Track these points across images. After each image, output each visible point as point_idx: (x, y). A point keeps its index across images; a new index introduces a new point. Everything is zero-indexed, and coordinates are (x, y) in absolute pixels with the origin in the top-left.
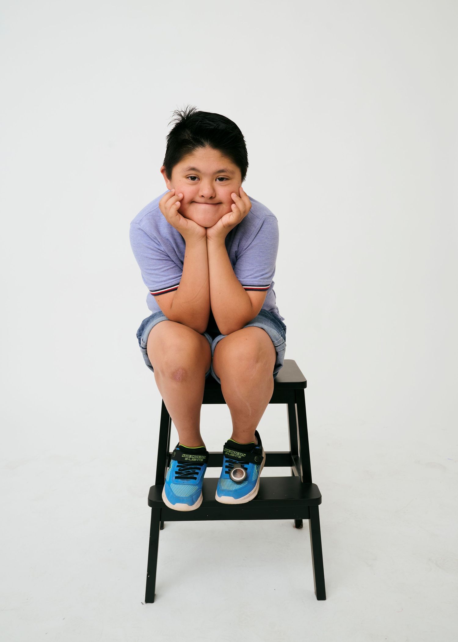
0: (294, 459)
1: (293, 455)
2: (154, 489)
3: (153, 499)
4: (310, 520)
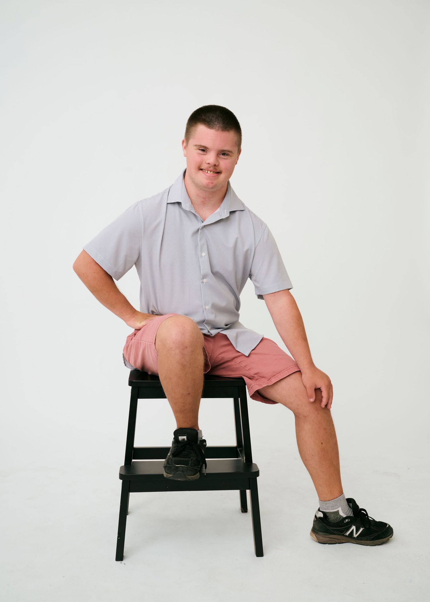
0: (239, 450)
1: (238, 448)
2: (124, 468)
3: (123, 473)
4: (250, 490)
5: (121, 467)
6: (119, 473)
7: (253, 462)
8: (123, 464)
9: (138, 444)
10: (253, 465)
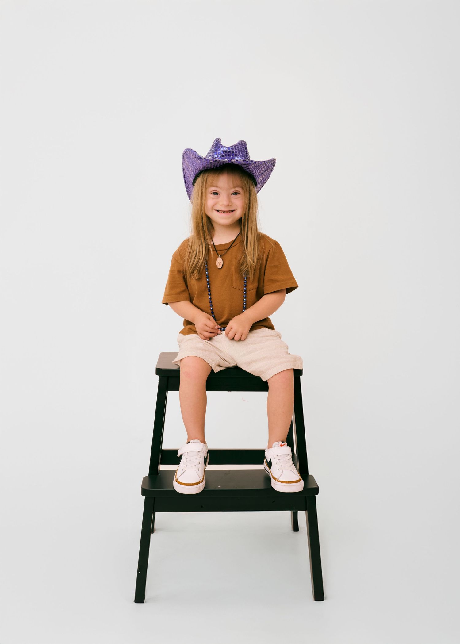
2: (147, 479)
3: (147, 488)
4: (307, 511)
5: (145, 479)
6: (142, 488)
7: (310, 474)
8: (147, 474)
9: (166, 445)
10: (309, 478)
